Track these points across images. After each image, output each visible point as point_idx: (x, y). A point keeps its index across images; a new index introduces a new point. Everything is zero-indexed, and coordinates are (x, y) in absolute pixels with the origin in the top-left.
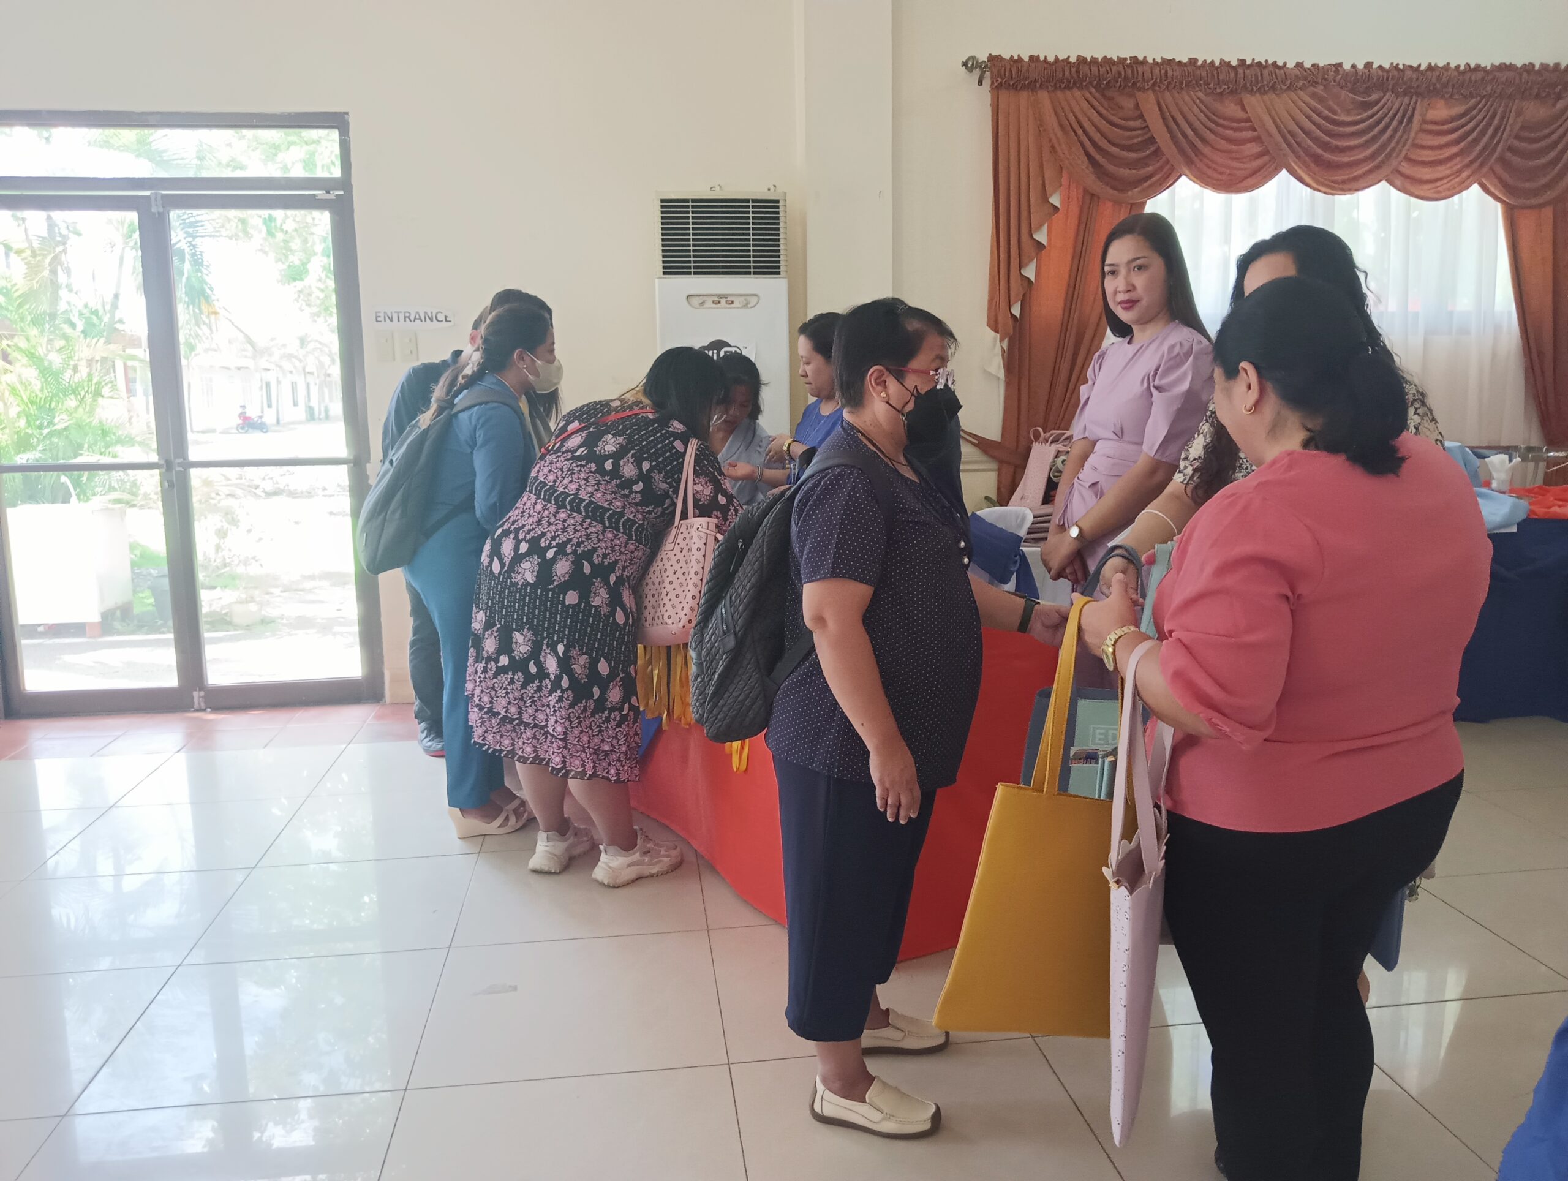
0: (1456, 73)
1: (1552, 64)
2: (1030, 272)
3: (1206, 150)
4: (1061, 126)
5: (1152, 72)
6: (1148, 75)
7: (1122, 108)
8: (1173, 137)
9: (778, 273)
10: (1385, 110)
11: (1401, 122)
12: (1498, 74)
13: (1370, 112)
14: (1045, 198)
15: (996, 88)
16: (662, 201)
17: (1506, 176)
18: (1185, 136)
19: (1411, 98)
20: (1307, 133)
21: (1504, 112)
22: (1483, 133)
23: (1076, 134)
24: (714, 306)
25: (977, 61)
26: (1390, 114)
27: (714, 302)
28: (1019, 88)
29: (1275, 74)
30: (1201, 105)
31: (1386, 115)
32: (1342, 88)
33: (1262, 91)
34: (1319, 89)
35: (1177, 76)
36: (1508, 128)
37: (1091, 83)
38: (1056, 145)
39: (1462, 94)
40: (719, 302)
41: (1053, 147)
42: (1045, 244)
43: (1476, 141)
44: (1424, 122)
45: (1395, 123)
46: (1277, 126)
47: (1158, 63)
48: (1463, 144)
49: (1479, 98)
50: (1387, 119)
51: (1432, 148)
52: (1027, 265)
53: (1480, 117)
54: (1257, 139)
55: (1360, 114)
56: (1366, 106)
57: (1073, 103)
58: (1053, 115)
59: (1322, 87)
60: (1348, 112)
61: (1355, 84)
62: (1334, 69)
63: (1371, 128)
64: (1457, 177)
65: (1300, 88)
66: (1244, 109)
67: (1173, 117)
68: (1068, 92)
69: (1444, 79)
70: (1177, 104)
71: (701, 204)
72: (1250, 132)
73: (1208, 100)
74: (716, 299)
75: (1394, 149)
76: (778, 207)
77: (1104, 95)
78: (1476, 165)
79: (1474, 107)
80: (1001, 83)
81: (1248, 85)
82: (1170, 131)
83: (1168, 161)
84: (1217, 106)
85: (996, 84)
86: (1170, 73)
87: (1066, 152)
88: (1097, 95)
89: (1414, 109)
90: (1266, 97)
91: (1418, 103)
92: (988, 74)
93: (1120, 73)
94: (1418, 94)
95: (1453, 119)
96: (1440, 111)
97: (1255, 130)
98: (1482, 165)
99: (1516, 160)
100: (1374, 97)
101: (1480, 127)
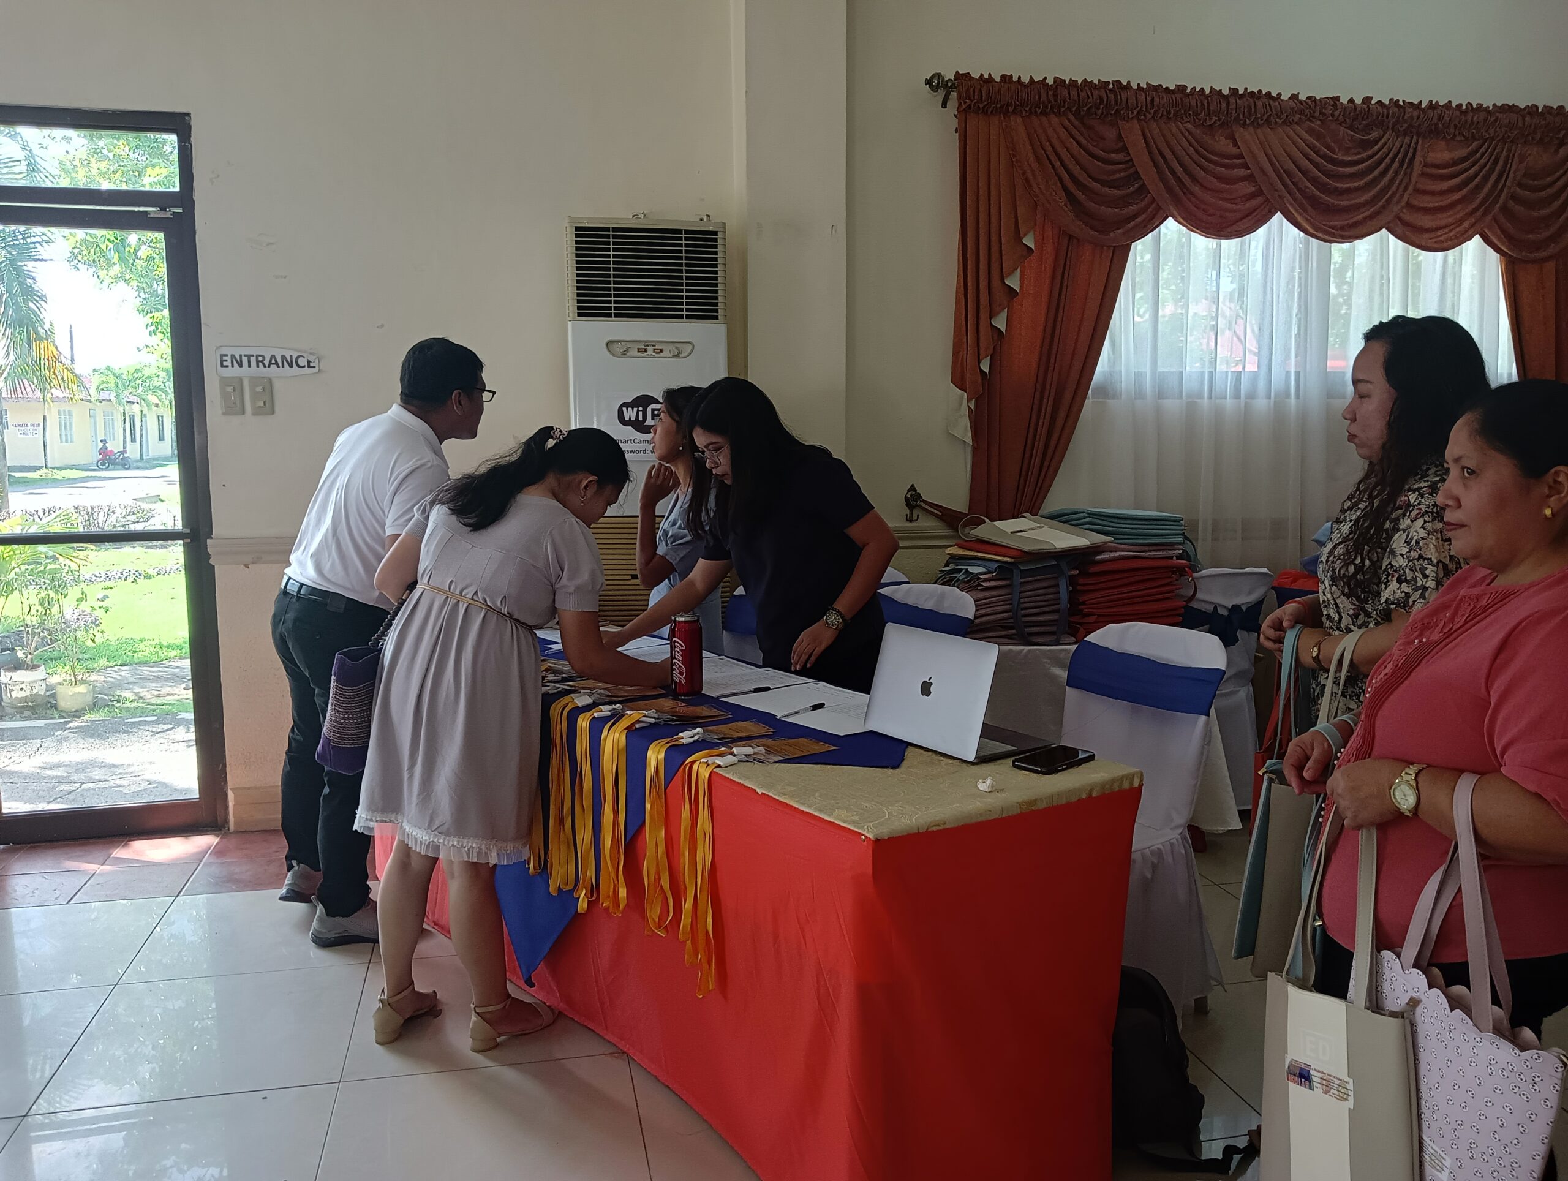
0: (1457, 113)
1: (1555, 107)
2: (1001, 323)
3: (1196, 189)
4: (1037, 158)
5: (1136, 98)
6: (1132, 101)
7: (1103, 139)
8: (1160, 172)
9: (716, 318)
10: (1385, 149)
11: (1401, 164)
12: (1500, 115)
13: (1370, 152)
14: (1018, 238)
15: (963, 113)
16: (577, 229)
17: (1508, 226)
18: (1173, 173)
19: (1412, 137)
20: (1305, 173)
21: (1507, 158)
22: (1486, 179)
23: (1053, 167)
24: (638, 354)
25: (943, 79)
26: (1391, 155)
27: (639, 350)
28: (989, 112)
29: (1269, 105)
30: (1190, 138)
31: (1386, 157)
32: (1340, 124)
33: (1256, 125)
34: (1316, 125)
35: (1163, 105)
36: (1511, 175)
37: (1069, 109)
38: (1031, 177)
39: (1463, 135)
40: (646, 351)
41: (1027, 180)
42: (1018, 291)
43: (1478, 187)
44: (1426, 165)
45: (1396, 165)
46: (1272, 164)
47: (1143, 88)
48: (1464, 191)
49: (1481, 141)
50: (1388, 160)
51: (1433, 193)
52: (998, 313)
53: (1483, 161)
54: (1250, 178)
55: (1359, 153)
56: (1366, 145)
57: (1050, 132)
58: (1027, 144)
59: (1319, 122)
60: (1347, 151)
61: (1354, 120)
62: (1332, 103)
63: (1371, 169)
64: (1459, 225)
65: (1296, 123)
66: (1235, 144)
67: (1159, 151)
68: (1044, 119)
69: (1447, 119)
70: (1164, 136)
71: (624, 234)
72: (1243, 170)
73: (1198, 132)
74: (642, 346)
75: (1394, 194)
76: (716, 240)
77: (1083, 123)
78: (1479, 213)
79: (1477, 151)
80: (970, 105)
81: (1241, 116)
82: (1156, 166)
83: (1154, 200)
84: (1207, 139)
85: (964, 106)
86: (1156, 100)
87: (1043, 187)
88: (1076, 123)
89: (1415, 150)
90: (1259, 131)
91: (1419, 144)
92: (954, 95)
93: (1101, 98)
94: (1419, 135)
95: (1455, 163)
96: (1442, 154)
97: (1248, 168)
98: (1484, 214)
99: (1518, 209)
100: (1374, 135)
101: (1483, 172)
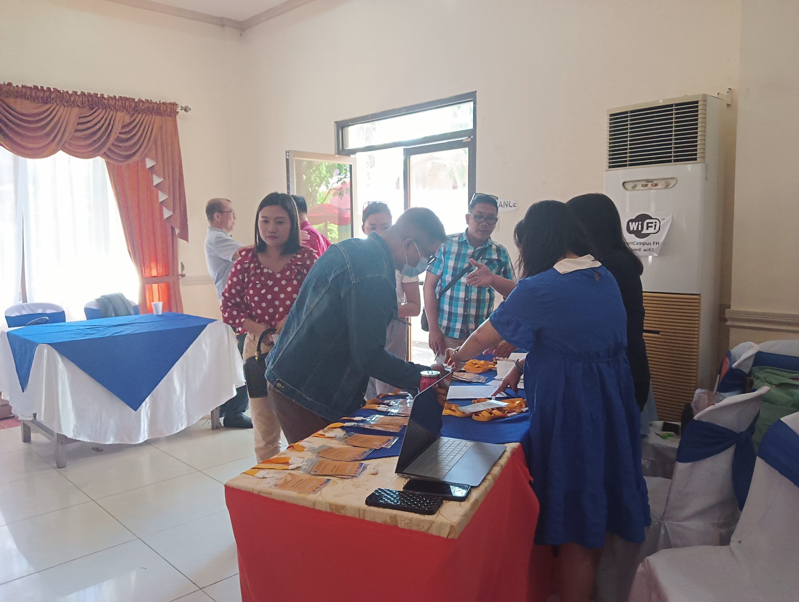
9: (695, 159)
16: (611, 115)
24: (643, 188)
27: (642, 186)
71: (637, 113)
74: (644, 183)
76: (697, 107)
